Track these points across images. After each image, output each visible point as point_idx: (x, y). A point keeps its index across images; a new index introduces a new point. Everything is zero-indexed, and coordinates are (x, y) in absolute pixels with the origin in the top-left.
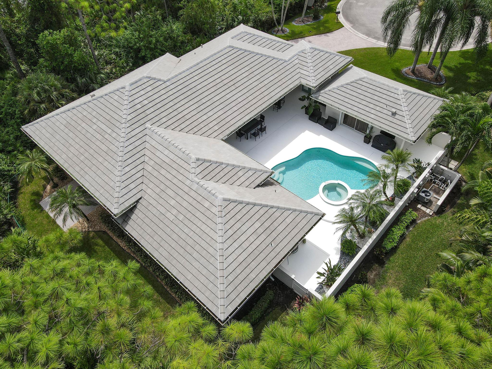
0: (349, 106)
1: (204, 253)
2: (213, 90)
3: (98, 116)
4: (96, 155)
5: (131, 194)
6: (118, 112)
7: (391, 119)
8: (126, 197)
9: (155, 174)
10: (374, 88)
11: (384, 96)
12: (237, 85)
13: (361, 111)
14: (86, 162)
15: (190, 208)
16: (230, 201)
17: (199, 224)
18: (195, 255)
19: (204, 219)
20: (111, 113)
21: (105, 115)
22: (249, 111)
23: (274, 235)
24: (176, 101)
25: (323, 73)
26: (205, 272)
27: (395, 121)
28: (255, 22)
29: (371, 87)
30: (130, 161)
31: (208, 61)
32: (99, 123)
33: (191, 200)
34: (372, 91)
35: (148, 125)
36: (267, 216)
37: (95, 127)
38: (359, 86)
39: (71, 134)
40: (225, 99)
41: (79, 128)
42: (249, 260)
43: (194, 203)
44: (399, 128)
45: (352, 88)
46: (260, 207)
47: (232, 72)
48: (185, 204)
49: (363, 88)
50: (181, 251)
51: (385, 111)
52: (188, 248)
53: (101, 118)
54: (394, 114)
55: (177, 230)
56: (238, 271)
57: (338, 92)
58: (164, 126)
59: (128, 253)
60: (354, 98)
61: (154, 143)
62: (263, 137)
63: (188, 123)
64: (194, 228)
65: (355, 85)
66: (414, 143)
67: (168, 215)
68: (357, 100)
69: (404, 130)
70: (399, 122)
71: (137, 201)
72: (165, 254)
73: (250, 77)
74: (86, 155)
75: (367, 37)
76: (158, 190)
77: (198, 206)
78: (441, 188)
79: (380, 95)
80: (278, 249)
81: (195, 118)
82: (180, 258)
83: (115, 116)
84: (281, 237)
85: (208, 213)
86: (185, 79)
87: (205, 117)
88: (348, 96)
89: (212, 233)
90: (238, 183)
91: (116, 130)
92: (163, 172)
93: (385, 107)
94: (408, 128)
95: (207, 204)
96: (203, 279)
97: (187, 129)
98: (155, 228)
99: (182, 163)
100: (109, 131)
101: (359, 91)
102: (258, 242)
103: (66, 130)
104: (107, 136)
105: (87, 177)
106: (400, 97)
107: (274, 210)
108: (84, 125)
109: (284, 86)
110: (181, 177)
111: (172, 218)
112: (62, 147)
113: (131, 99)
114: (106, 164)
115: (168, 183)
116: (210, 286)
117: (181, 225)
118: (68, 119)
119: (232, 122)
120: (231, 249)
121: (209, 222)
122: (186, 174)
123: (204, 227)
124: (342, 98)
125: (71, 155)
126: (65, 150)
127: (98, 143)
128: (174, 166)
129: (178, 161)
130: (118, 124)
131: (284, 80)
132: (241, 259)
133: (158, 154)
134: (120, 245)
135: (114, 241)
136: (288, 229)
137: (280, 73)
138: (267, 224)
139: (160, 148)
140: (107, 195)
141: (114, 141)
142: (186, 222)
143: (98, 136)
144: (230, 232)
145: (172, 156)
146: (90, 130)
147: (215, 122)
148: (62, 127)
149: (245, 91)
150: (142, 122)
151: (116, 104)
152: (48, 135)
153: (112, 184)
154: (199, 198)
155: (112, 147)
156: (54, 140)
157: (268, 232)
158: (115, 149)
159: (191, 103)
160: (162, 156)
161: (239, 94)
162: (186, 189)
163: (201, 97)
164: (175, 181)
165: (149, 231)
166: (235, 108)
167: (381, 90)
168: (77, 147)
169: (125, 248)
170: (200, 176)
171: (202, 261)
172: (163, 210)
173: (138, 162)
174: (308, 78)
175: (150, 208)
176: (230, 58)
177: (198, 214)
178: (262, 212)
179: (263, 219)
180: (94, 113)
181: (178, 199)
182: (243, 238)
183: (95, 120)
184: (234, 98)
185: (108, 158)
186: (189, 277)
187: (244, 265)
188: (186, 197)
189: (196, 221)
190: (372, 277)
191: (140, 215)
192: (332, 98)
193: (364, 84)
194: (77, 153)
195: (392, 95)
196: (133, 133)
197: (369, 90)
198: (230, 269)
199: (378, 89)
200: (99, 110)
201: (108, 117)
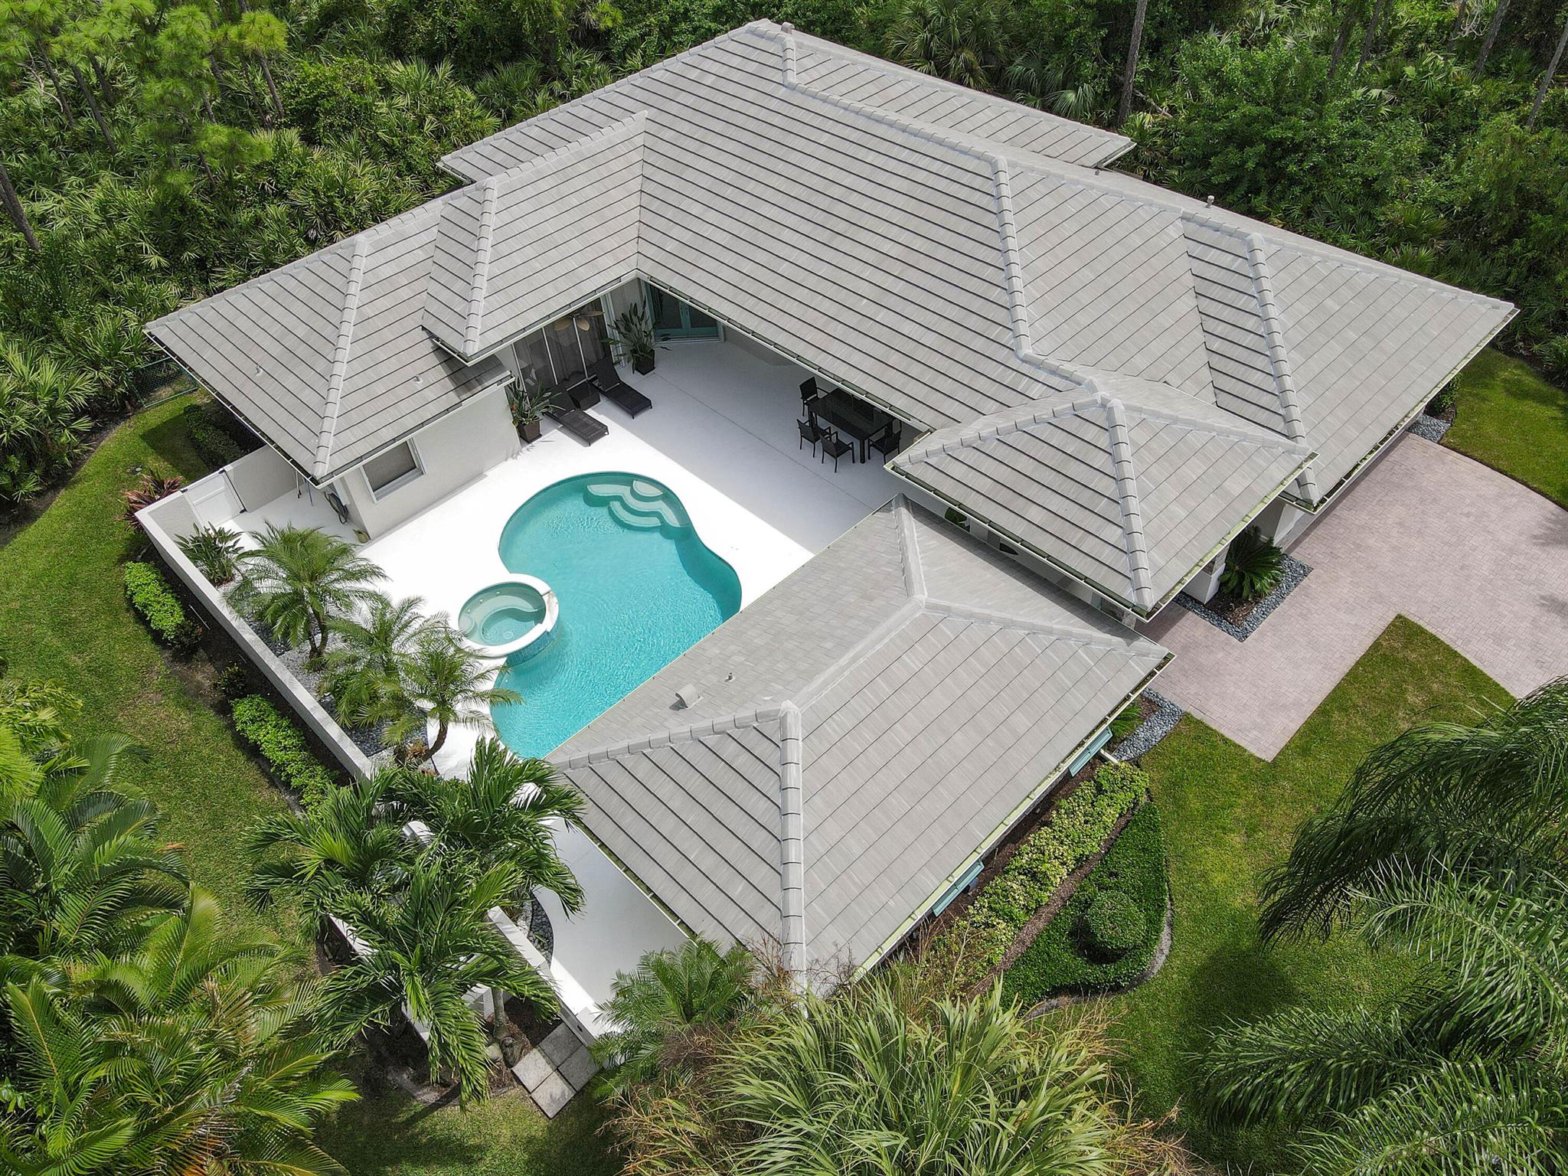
2: (797, 190)
12: (838, 241)
22: (750, 303)
23: (279, 372)
31: (900, 138)
36: (319, 344)
40: (775, 230)
42: (235, 338)
46: (337, 324)
73: (887, 264)
81: (689, 189)
84: (273, 388)
87: (697, 209)
102: (266, 343)
107: (331, 356)
109: (889, 376)
119: (697, 275)
131: (915, 370)
138: (300, 350)
147: (687, 237)
149: (824, 270)
161: (803, 260)
163: (762, 175)
166: (747, 267)
176: (942, 185)
178: (327, 331)
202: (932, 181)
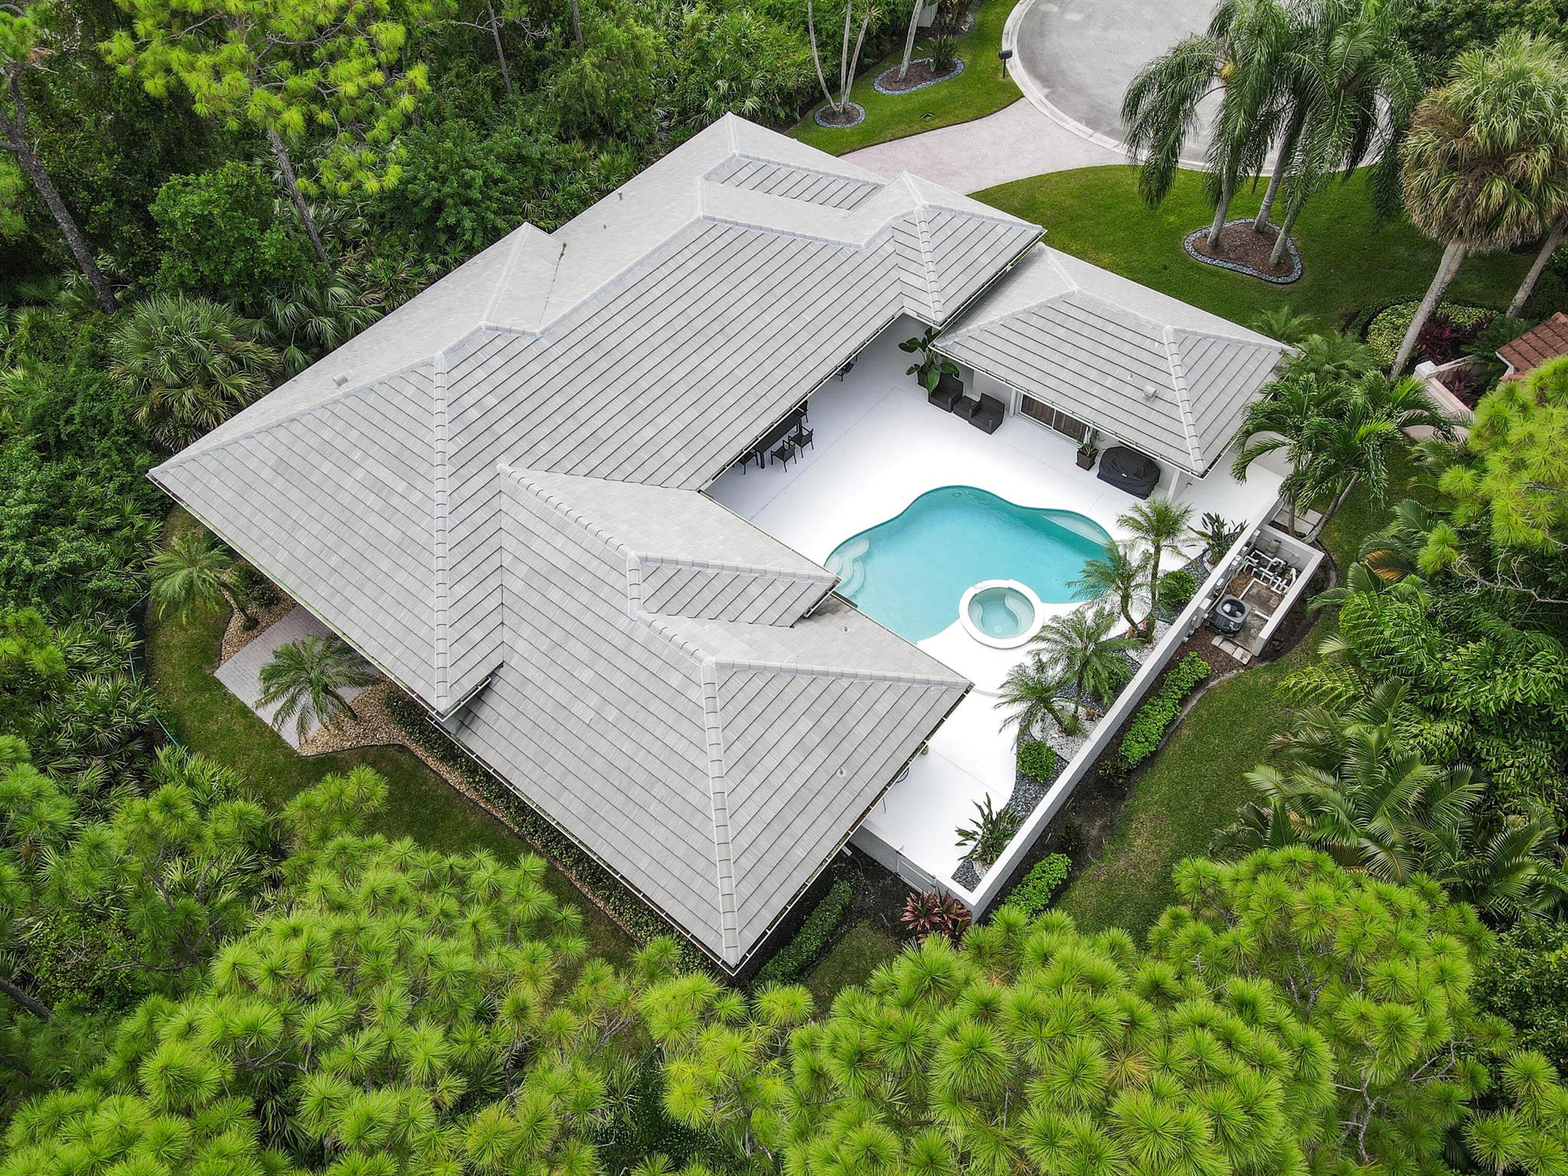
0: (1035, 374)
1: (676, 804)
2: (666, 350)
3: (364, 443)
4: (370, 554)
5: (475, 656)
6: (422, 433)
7: (1142, 411)
8: (465, 665)
9: (535, 599)
10: (1099, 323)
11: (1126, 348)
13: (1065, 388)
14: (346, 570)
15: (633, 690)
16: (734, 669)
17: (660, 730)
18: (654, 808)
19: (670, 717)
20: (400, 435)
21: (383, 440)
22: (765, 403)
23: (847, 747)
24: (570, 391)
25: (962, 280)
26: (681, 850)
27: (1153, 417)
28: (766, 94)
29: (1091, 320)
30: (465, 567)
31: (647, 269)
32: (369, 464)
33: (634, 671)
34: (1094, 334)
35: (502, 465)
36: (827, 700)
37: (359, 474)
38: (1059, 319)
39: (294, 494)
40: (699, 373)
41: (315, 477)
42: (789, 815)
43: (643, 677)
44: (1165, 436)
45: (1041, 323)
46: (810, 678)
47: (716, 294)
48: (619, 680)
49: (1069, 323)
50: (619, 800)
51: (1128, 390)
52: (636, 793)
53: (374, 450)
54: (1151, 398)
55: (602, 746)
56: (763, 843)
57: (1005, 333)
58: (545, 464)
59: (471, 800)
60: (1047, 353)
61: (523, 516)
62: (806, 461)
63: (606, 450)
64: (646, 740)
65: (1050, 315)
66: (1202, 476)
67: (578, 708)
68: (1056, 357)
69: (1177, 442)
70: (1163, 421)
71: (493, 674)
72: (576, 807)
73: (764, 304)
74: (345, 551)
75: (1090, 131)
76: (544, 645)
77: (653, 685)
78: (1274, 589)
79: (1116, 344)
80: (857, 785)
81: (623, 436)
82: (615, 817)
83: (411, 443)
84: (864, 752)
85: (680, 703)
86: (589, 327)
87: (649, 432)
88: (1030, 345)
89: (692, 754)
90: (750, 616)
91: (420, 483)
92: (555, 595)
93: (1129, 379)
94: (1187, 436)
95: (675, 680)
96: (678, 868)
97: (604, 470)
98: (545, 742)
99: (603, 571)
100: (400, 487)
101: (1061, 332)
102: (807, 769)
103: (280, 483)
104: (395, 501)
105: (353, 612)
106: (1167, 351)
107: (845, 683)
108: (327, 467)
109: (857, 323)
110: (603, 610)
111: (588, 716)
112: (272, 530)
113: (452, 395)
114: (401, 576)
115: (569, 625)
116: (697, 884)
117: (613, 735)
118: (282, 451)
119: (722, 440)
120: (744, 791)
121: (684, 726)
122: (617, 601)
123: (671, 738)
124: (1015, 352)
125: (300, 552)
126: (282, 537)
127: (373, 519)
128: (583, 578)
129: (594, 564)
130: (423, 468)
131: (857, 307)
132: (768, 814)
133: (537, 545)
134: (446, 781)
135: (431, 769)
136: (882, 731)
137: (845, 286)
138: (827, 723)
139: (541, 528)
140: (414, 663)
141: (416, 515)
142: (626, 726)
143: (371, 500)
144: (739, 749)
145: (575, 552)
146: (348, 483)
147: (678, 444)
148: (267, 473)
149: (753, 345)
150: (486, 457)
151: (412, 409)
152: (228, 496)
153: (423, 632)
154: (655, 665)
155: (413, 531)
156: (247, 510)
157: (833, 740)
158: (422, 538)
159: (611, 393)
160: (548, 552)
161: (738, 358)
162: (620, 641)
163: (636, 374)
164: (588, 619)
165: (531, 750)
166: (730, 399)
167: (1118, 331)
168: (316, 529)
169: (463, 788)
170: (654, 605)
171: (673, 822)
172: (562, 697)
173: (487, 569)
174: (923, 297)
175: (528, 690)
176: (706, 254)
177: (655, 706)
178: (814, 691)
179: (819, 709)
180: (353, 435)
181: (600, 666)
182: (770, 762)
183: (357, 456)
184: (725, 369)
185: (404, 560)
186: (644, 863)
187: (778, 827)
188: (620, 661)
189: (650, 723)
190: (1094, 832)
191: (502, 708)
192: (989, 352)
193: (1073, 312)
194: (316, 547)
195: (1147, 344)
196: (466, 491)
197: (1087, 330)
198: (744, 841)
199: (1110, 328)
200: (365, 427)
201: (394, 448)
202: (700, 259)
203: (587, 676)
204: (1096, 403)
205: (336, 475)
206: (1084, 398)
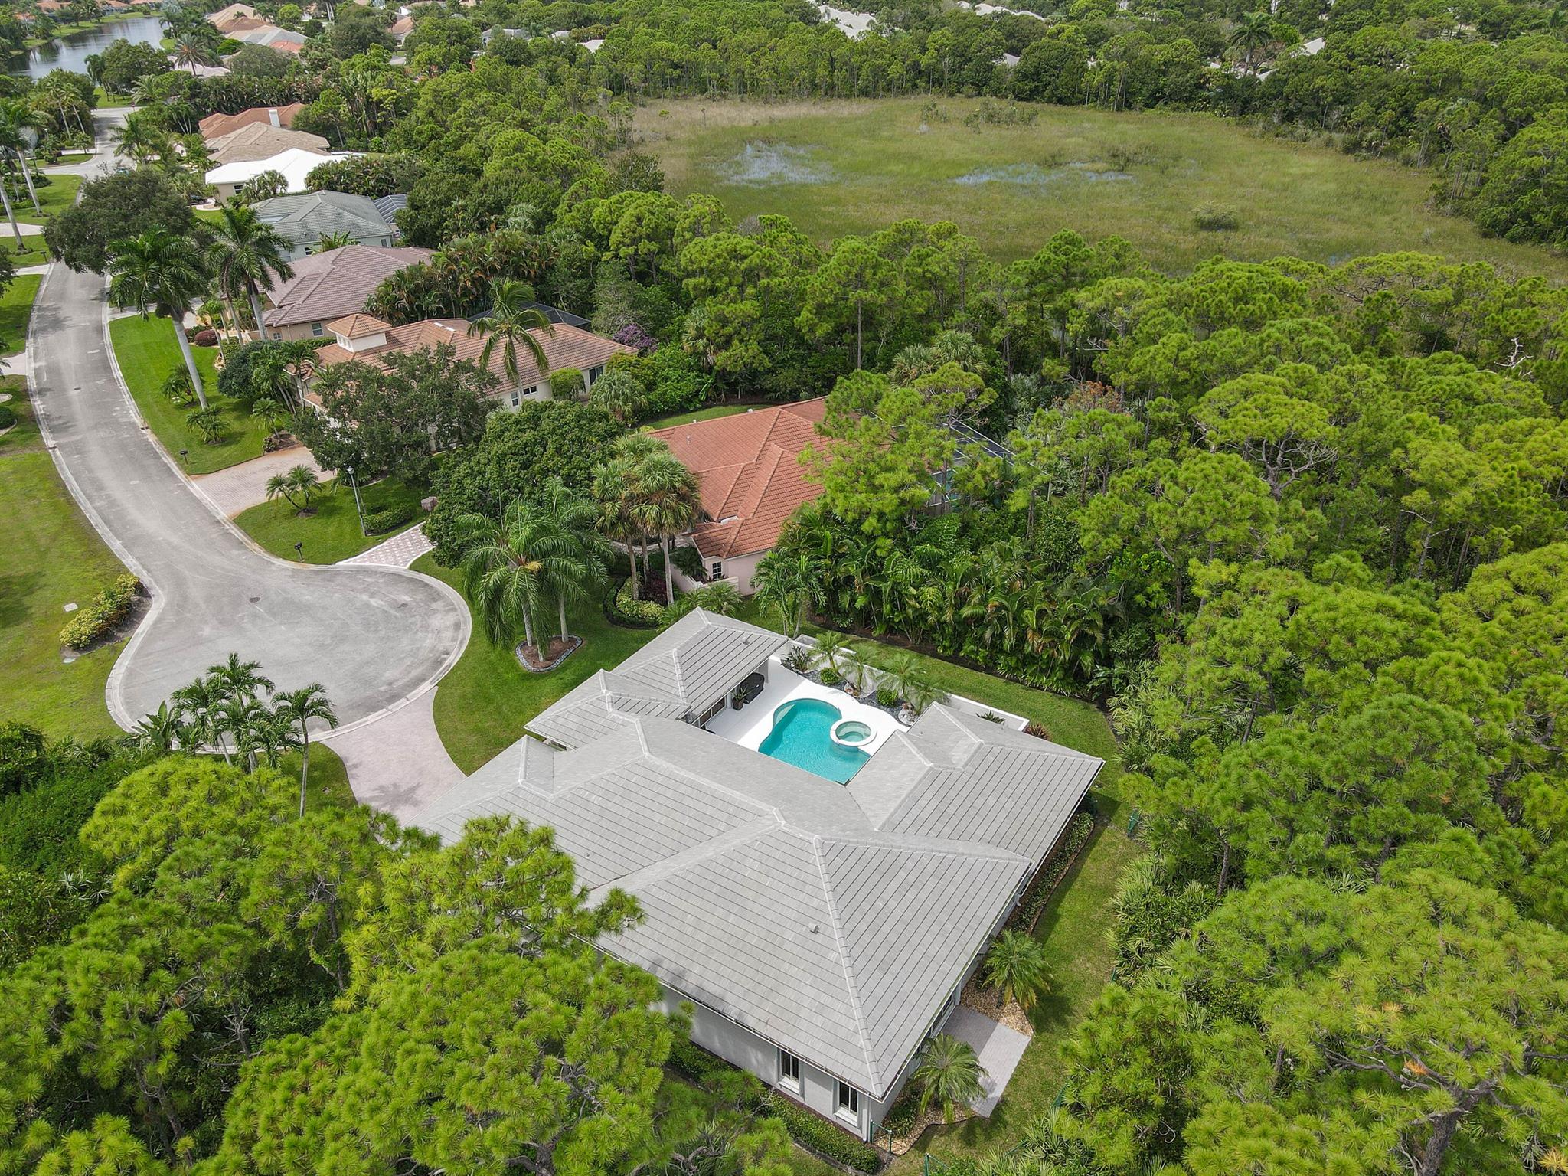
0: (721, 683)
3: (871, 898)
4: (944, 899)
6: (868, 856)
7: (751, 648)
9: (955, 821)
14: (956, 916)
20: (868, 871)
21: (871, 884)
27: (756, 645)
29: (696, 648)
32: (886, 896)
37: (893, 903)
39: (904, 956)
41: (892, 938)
45: (691, 671)
48: (993, 784)
49: (695, 659)
50: (1047, 795)
51: (739, 649)
53: (877, 892)
54: (746, 643)
57: (693, 688)
64: (1019, 777)
67: (1008, 807)
68: (713, 671)
69: (770, 641)
70: (759, 642)
72: (1053, 815)
74: (943, 917)
82: (1055, 798)
85: (1001, 758)
91: (901, 861)
92: (951, 810)
93: (733, 647)
94: (768, 636)
95: (990, 758)
98: (1026, 826)
100: (902, 874)
103: (895, 968)
104: (911, 879)
105: (981, 914)
108: (886, 928)
110: (959, 786)
112: (929, 974)
114: (958, 879)
115: (968, 804)
123: (1017, 765)
125: (944, 952)
126: (934, 966)
127: (923, 895)
128: (943, 793)
129: (936, 786)
133: (925, 815)
139: (915, 811)
141: (920, 866)
142: (1014, 785)
143: (910, 896)
145: (929, 795)
146: (898, 913)
148: (888, 979)
151: (852, 861)
152: (904, 1014)
155: (930, 869)
156: (915, 997)
160: (929, 810)
162: (973, 781)
164: (964, 794)
165: (1031, 835)
167: (706, 642)
168: (929, 938)
175: (1002, 832)
177: (1003, 769)
180: (865, 906)
181: (988, 791)
183: (880, 904)
185: (948, 877)
186: (1071, 789)
188: (984, 781)
192: (702, 699)
193: (689, 656)
194: (940, 939)
197: (700, 655)
200: (860, 897)
201: (876, 877)
203: (992, 800)
204: (743, 664)
205: (891, 922)
206: (739, 667)
